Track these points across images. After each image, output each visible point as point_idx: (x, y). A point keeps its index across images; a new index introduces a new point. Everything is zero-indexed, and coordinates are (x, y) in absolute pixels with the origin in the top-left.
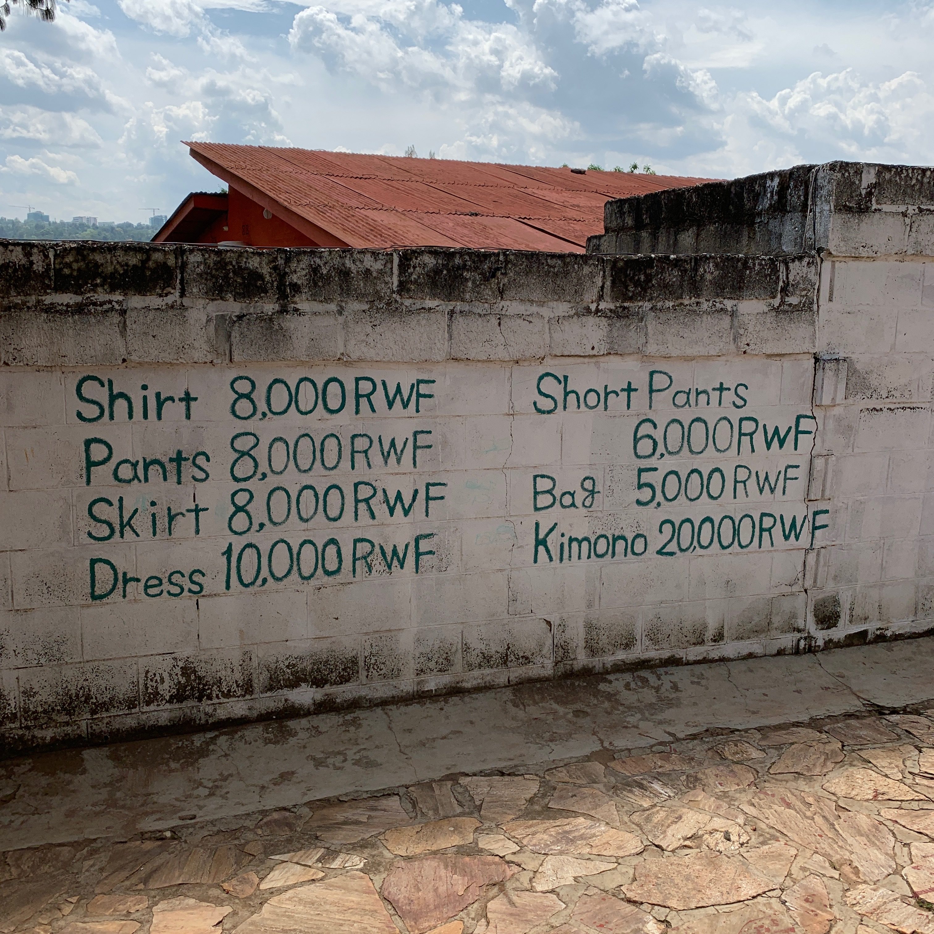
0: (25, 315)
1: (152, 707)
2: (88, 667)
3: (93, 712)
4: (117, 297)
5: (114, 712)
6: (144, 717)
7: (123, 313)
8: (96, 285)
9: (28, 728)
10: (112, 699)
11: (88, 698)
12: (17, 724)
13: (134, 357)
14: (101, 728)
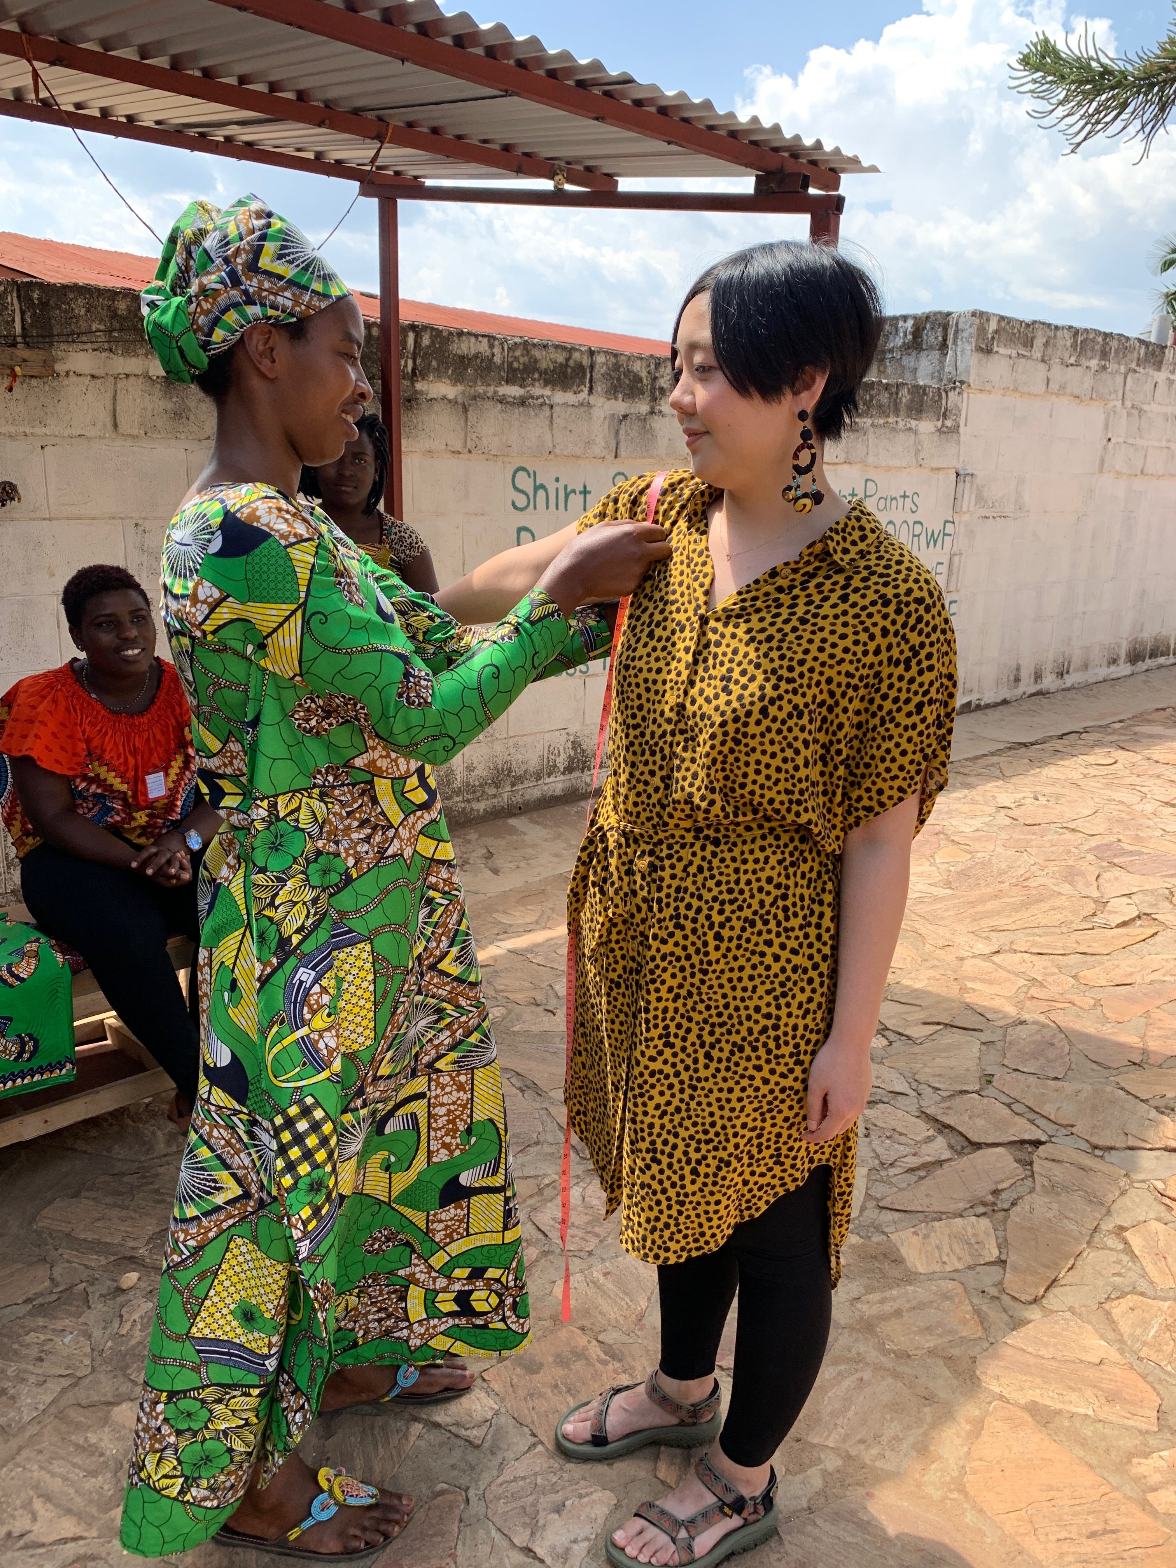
0: (488, 404)
1: (552, 779)
2: (511, 742)
3: (513, 785)
4: (547, 392)
5: (527, 784)
6: (546, 788)
7: (551, 407)
8: (534, 380)
9: (468, 801)
10: (526, 772)
11: (510, 770)
12: (460, 799)
13: (557, 451)
14: (518, 799)
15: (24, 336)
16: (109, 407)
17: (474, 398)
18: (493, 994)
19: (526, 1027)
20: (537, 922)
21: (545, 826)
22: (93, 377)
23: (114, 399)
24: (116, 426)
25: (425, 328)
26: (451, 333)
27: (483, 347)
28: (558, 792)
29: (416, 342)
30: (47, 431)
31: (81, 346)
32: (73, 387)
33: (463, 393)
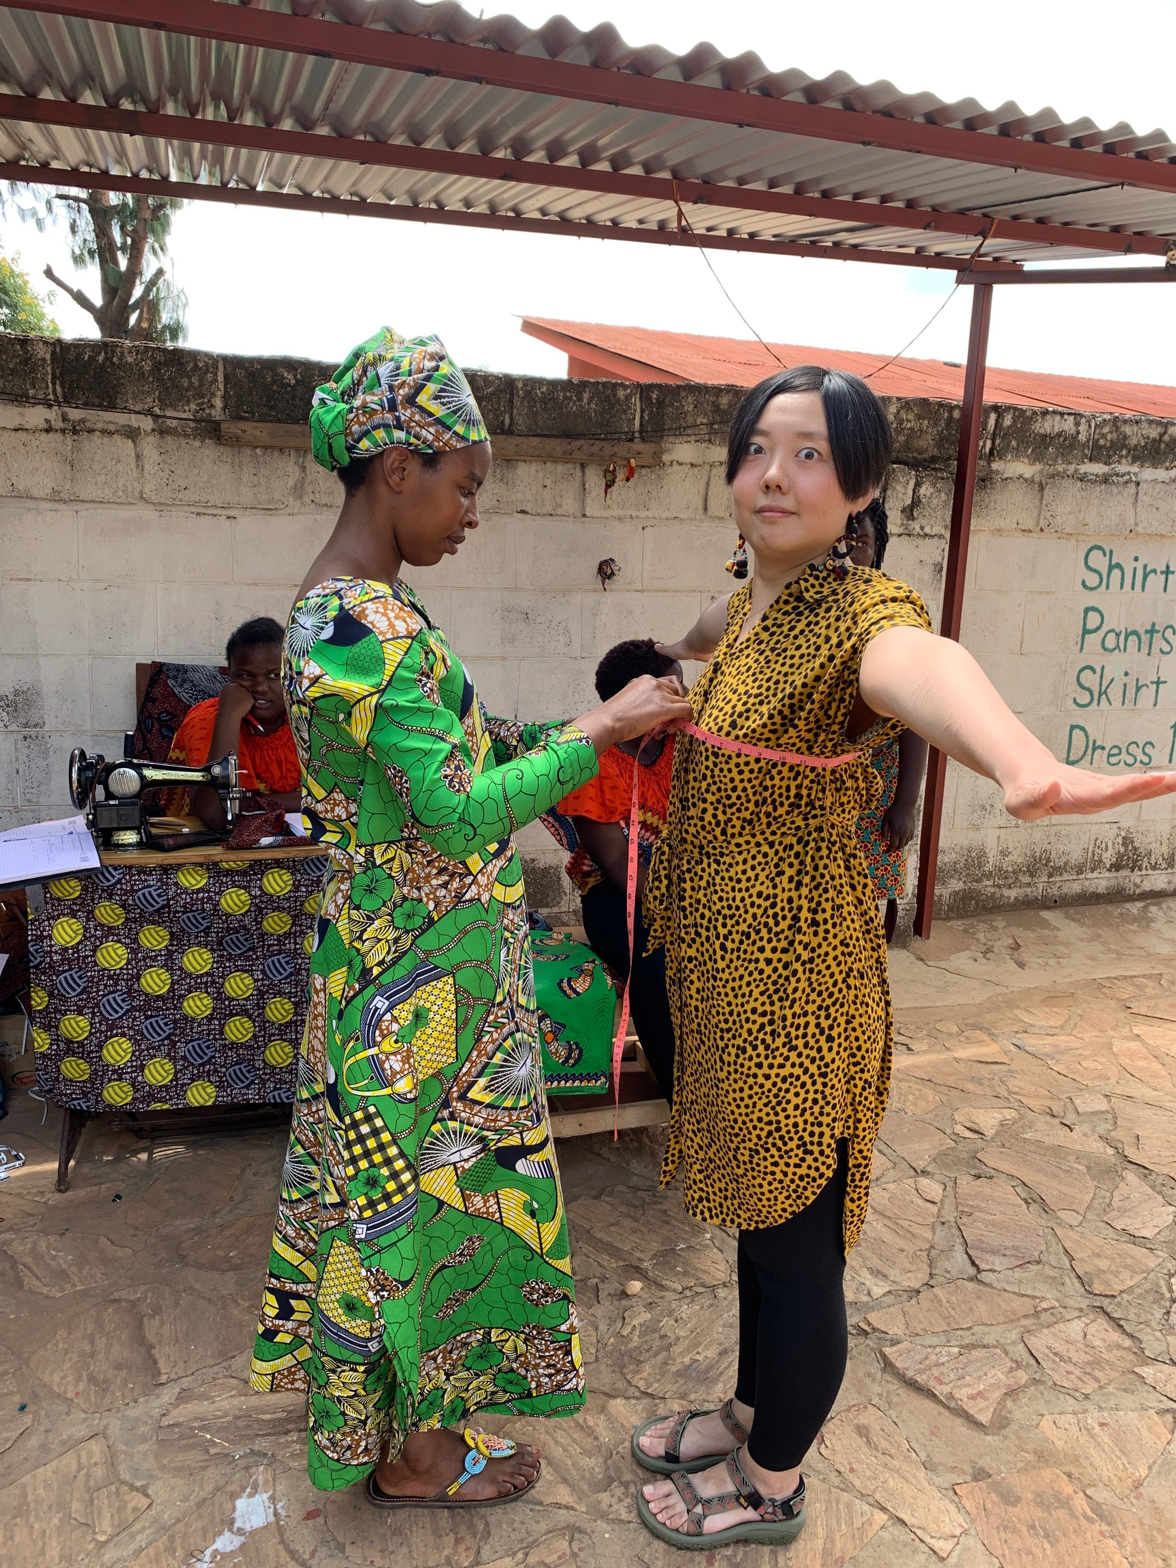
0: (1067, 483)
1: (1095, 874)
2: (1053, 830)
3: (1050, 875)
4: (1135, 469)
5: (1066, 876)
6: (1087, 883)
7: (1138, 484)
8: (1121, 457)
9: (999, 886)
10: (1066, 863)
11: (1048, 860)
12: (990, 883)
13: (1140, 529)
14: (1054, 891)
15: (641, 432)
16: (702, 492)
17: (1053, 476)
18: (1006, 1094)
19: (1038, 1136)
20: (1062, 1027)
21: (1083, 925)
22: (692, 465)
23: (708, 484)
24: (706, 509)
25: (1009, 408)
26: (1035, 413)
27: (1068, 424)
28: (1101, 890)
29: (997, 422)
30: (649, 514)
31: (686, 439)
32: (675, 474)
33: (1041, 472)
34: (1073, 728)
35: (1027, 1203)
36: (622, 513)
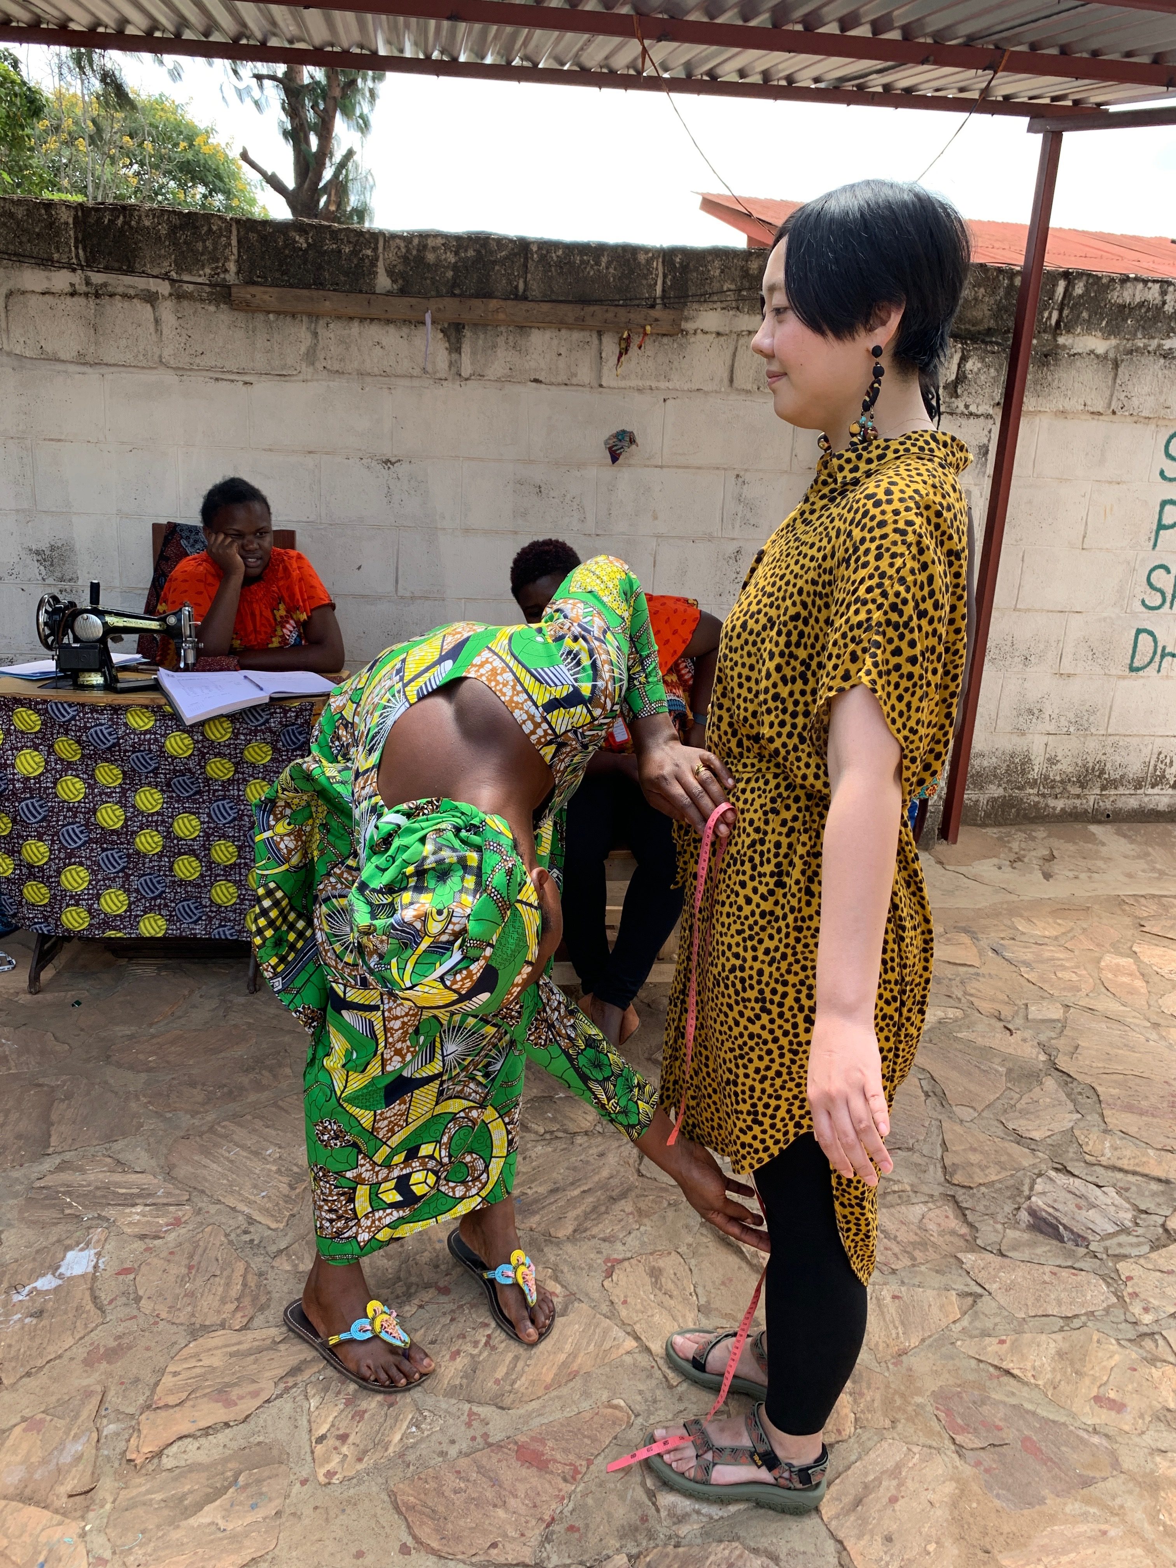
0: (1145, 360)
1: (1156, 790)
2: (1111, 740)
3: (1103, 788)
5: (1121, 790)
6: (1146, 799)
9: (1043, 795)
10: (1122, 777)
11: (1102, 772)
12: (1035, 791)
14: (1107, 805)
15: (663, 297)
16: (728, 362)
17: (1130, 352)
18: (960, 995)
19: (972, 1037)
20: (1056, 938)
21: (1132, 841)
22: (718, 334)
23: (734, 355)
24: (731, 381)
25: (1081, 274)
26: (1112, 280)
27: (1153, 294)
28: (1161, 808)
29: (1066, 290)
30: (670, 385)
31: (711, 305)
32: (699, 343)
33: (1117, 347)
34: (1139, 632)
35: (927, 1095)
36: (640, 383)
